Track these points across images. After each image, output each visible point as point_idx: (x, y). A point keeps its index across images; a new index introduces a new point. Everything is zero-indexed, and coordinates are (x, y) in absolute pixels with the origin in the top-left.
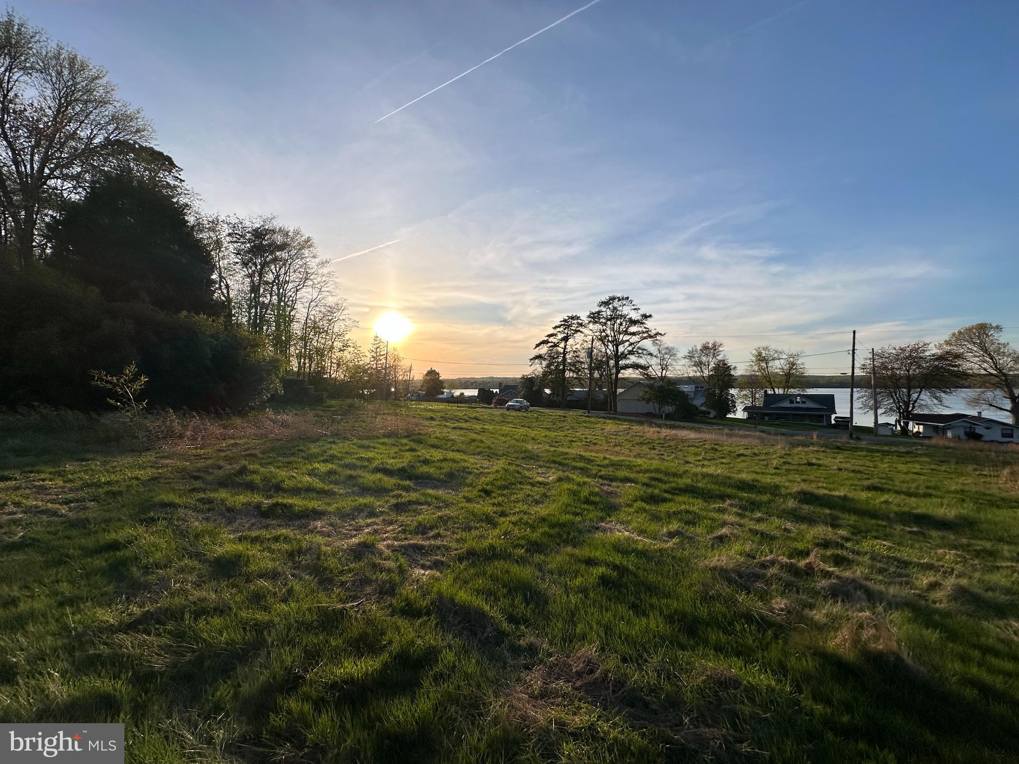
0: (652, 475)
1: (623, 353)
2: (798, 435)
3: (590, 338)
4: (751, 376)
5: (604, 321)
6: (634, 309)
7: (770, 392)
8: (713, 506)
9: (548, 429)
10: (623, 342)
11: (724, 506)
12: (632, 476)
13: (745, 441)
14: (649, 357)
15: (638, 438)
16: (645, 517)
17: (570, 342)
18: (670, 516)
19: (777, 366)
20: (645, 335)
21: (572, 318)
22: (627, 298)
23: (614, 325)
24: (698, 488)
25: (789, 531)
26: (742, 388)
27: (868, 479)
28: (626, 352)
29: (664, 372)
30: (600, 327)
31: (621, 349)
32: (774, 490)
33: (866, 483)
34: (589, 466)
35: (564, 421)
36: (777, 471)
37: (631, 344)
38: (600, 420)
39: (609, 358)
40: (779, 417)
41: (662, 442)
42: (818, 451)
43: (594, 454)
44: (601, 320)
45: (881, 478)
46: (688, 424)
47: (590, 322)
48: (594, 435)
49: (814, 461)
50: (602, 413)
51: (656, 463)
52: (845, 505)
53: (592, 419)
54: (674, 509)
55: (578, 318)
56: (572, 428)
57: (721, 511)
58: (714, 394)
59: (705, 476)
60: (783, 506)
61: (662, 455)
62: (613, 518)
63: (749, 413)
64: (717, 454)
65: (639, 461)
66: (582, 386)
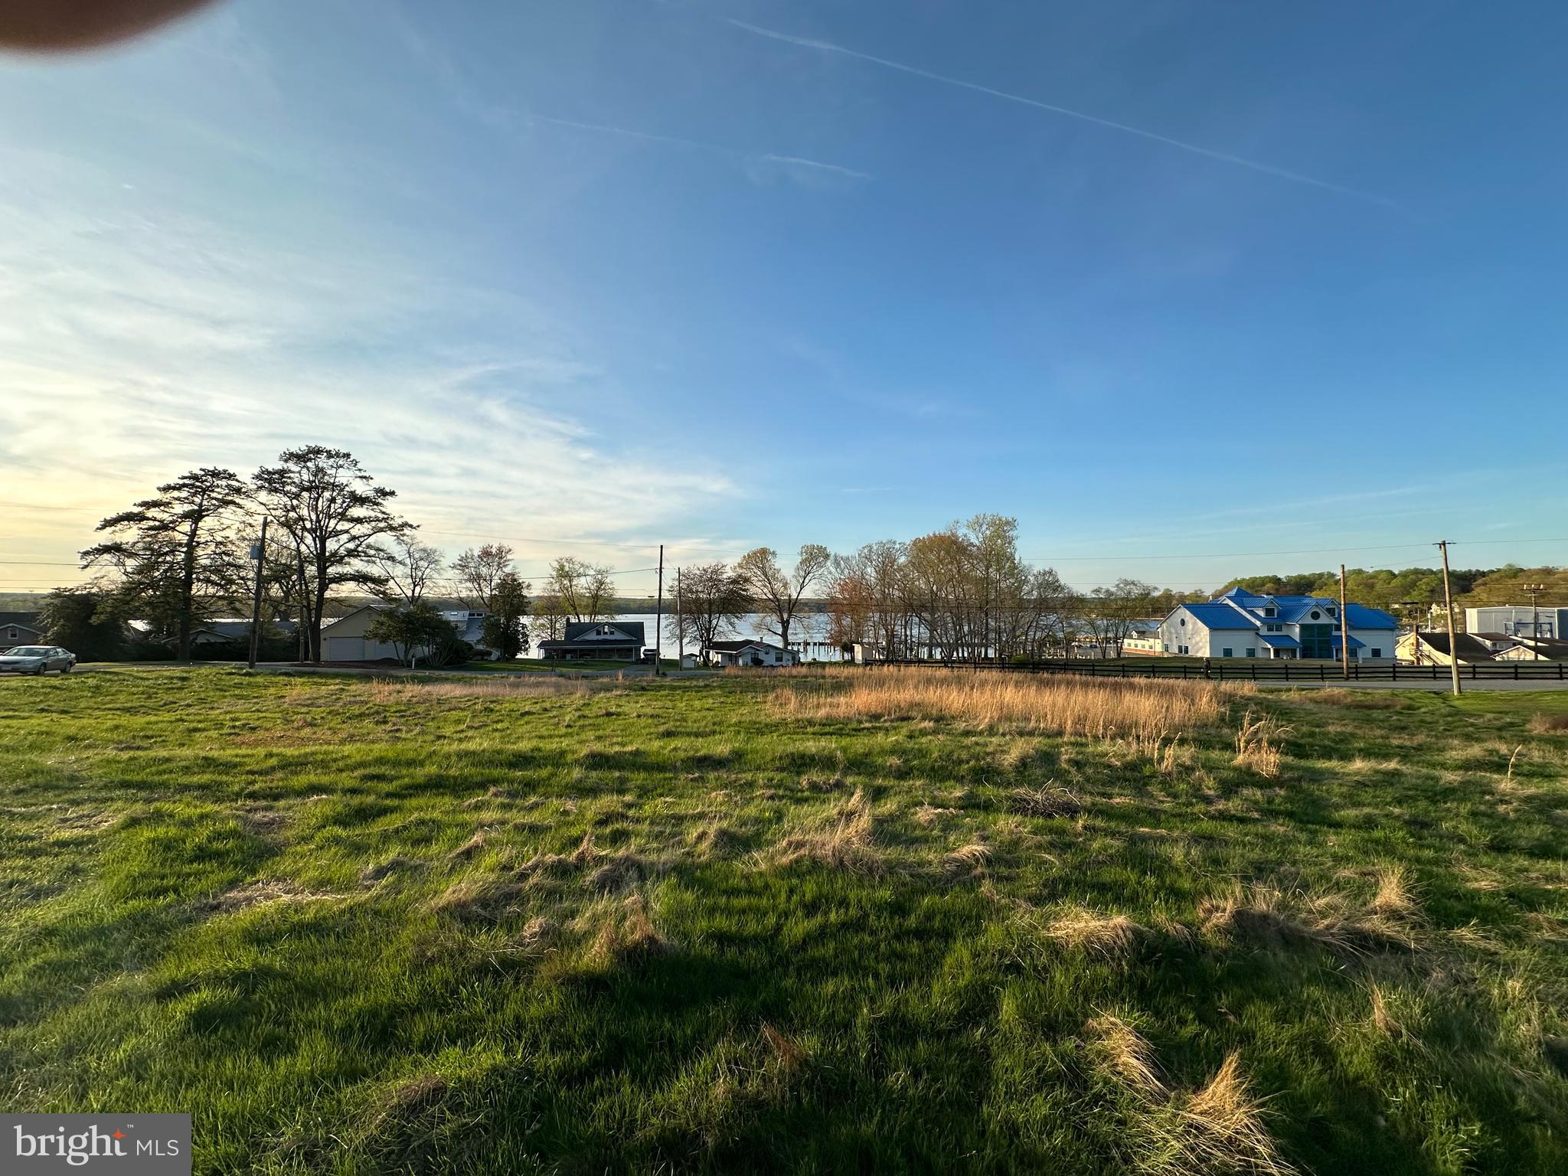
0: (367, 771)
1: (334, 554)
2: (602, 676)
3: (261, 519)
4: (550, 597)
5: (294, 490)
6: (360, 477)
7: (573, 620)
8: (466, 804)
9: (127, 710)
10: (336, 533)
11: (486, 797)
12: (325, 780)
13: (534, 693)
14: (389, 563)
15: (357, 707)
16: (336, 854)
17: (207, 523)
18: (385, 838)
19: (583, 585)
20: (382, 525)
21: (215, 474)
22: (348, 455)
23: (317, 500)
24: (448, 777)
25: (566, 813)
26: (538, 615)
27: (664, 724)
28: (342, 551)
29: (418, 589)
30: (286, 499)
31: (331, 545)
32: (558, 760)
33: (662, 729)
34: (224, 778)
35: (181, 689)
36: (570, 730)
37: (353, 538)
38: (277, 679)
39: (303, 561)
40: (583, 653)
41: (403, 708)
42: (621, 696)
43: (243, 751)
44: (288, 488)
45: (677, 720)
46: (454, 673)
47: (260, 488)
48: (258, 711)
49: (613, 710)
50: (284, 666)
51: (380, 749)
52: (636, 762)
53: (259, 679)
54: (399, 824)
55: (231, 476)
56: (202, 701)
57: (478, 807)
58: (497, 624)
59: (461, 755)
60: (568, 779)
61: (397, 731)
62: (261, 875)
63: (546, 650)
64: (494, 717)
65: (347, 749)
66: (237, 613)
